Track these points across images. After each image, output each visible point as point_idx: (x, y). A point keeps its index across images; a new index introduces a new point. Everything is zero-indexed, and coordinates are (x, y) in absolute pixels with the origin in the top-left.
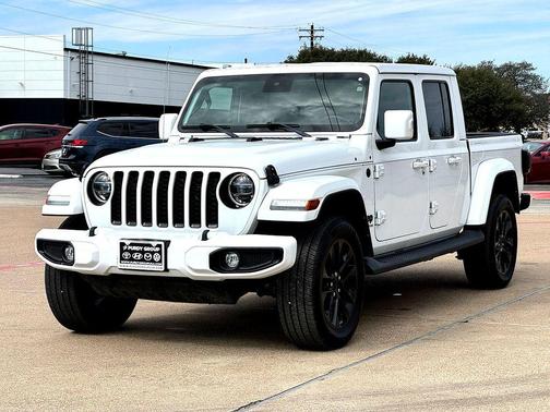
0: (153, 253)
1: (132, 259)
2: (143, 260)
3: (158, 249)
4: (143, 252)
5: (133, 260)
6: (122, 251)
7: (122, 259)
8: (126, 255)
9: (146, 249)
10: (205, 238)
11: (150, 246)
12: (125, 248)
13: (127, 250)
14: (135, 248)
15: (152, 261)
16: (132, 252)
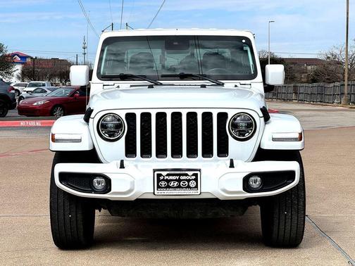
0: (188, 181)
1: (168, 187)
2: (179, 187)
3: (194, 177)
4: (179, 181)
5: (170, 187)
6: (159, 181)
7: (159, 187)
8: (163, 183)
9: (182, 178)
10: (232, 165)
11: (187, 175)
12: (162, 178)
13: (163, 180)
14: (171, 178)
15: (189, 187)
16: (168, 181)
